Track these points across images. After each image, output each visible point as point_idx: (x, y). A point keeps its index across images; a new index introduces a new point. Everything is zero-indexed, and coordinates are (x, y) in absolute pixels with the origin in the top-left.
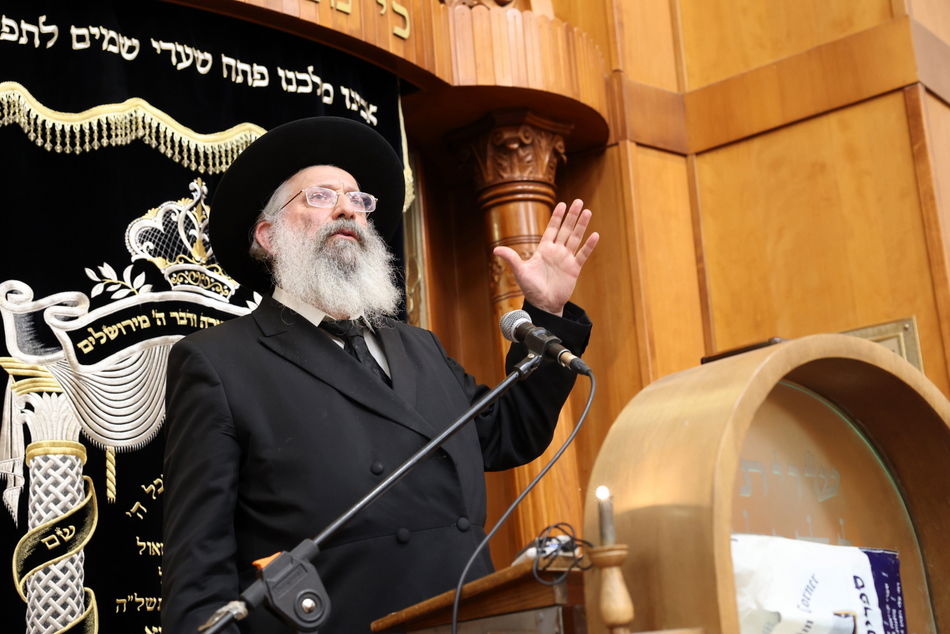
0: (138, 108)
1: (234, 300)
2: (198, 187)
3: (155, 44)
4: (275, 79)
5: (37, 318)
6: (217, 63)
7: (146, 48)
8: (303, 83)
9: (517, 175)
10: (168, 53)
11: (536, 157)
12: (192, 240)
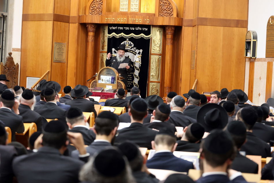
0: (122, 34)
1: (131, 49)
2: (127, 39)
3: (124, 28)
4: (135, 29)
5: (115, 51)
6: (129, 28)
7: (123, 28)
8: (138, 29)
9: (167, 32)
10: (125, 28)
11: (169, 30)
12: (126, 44)
